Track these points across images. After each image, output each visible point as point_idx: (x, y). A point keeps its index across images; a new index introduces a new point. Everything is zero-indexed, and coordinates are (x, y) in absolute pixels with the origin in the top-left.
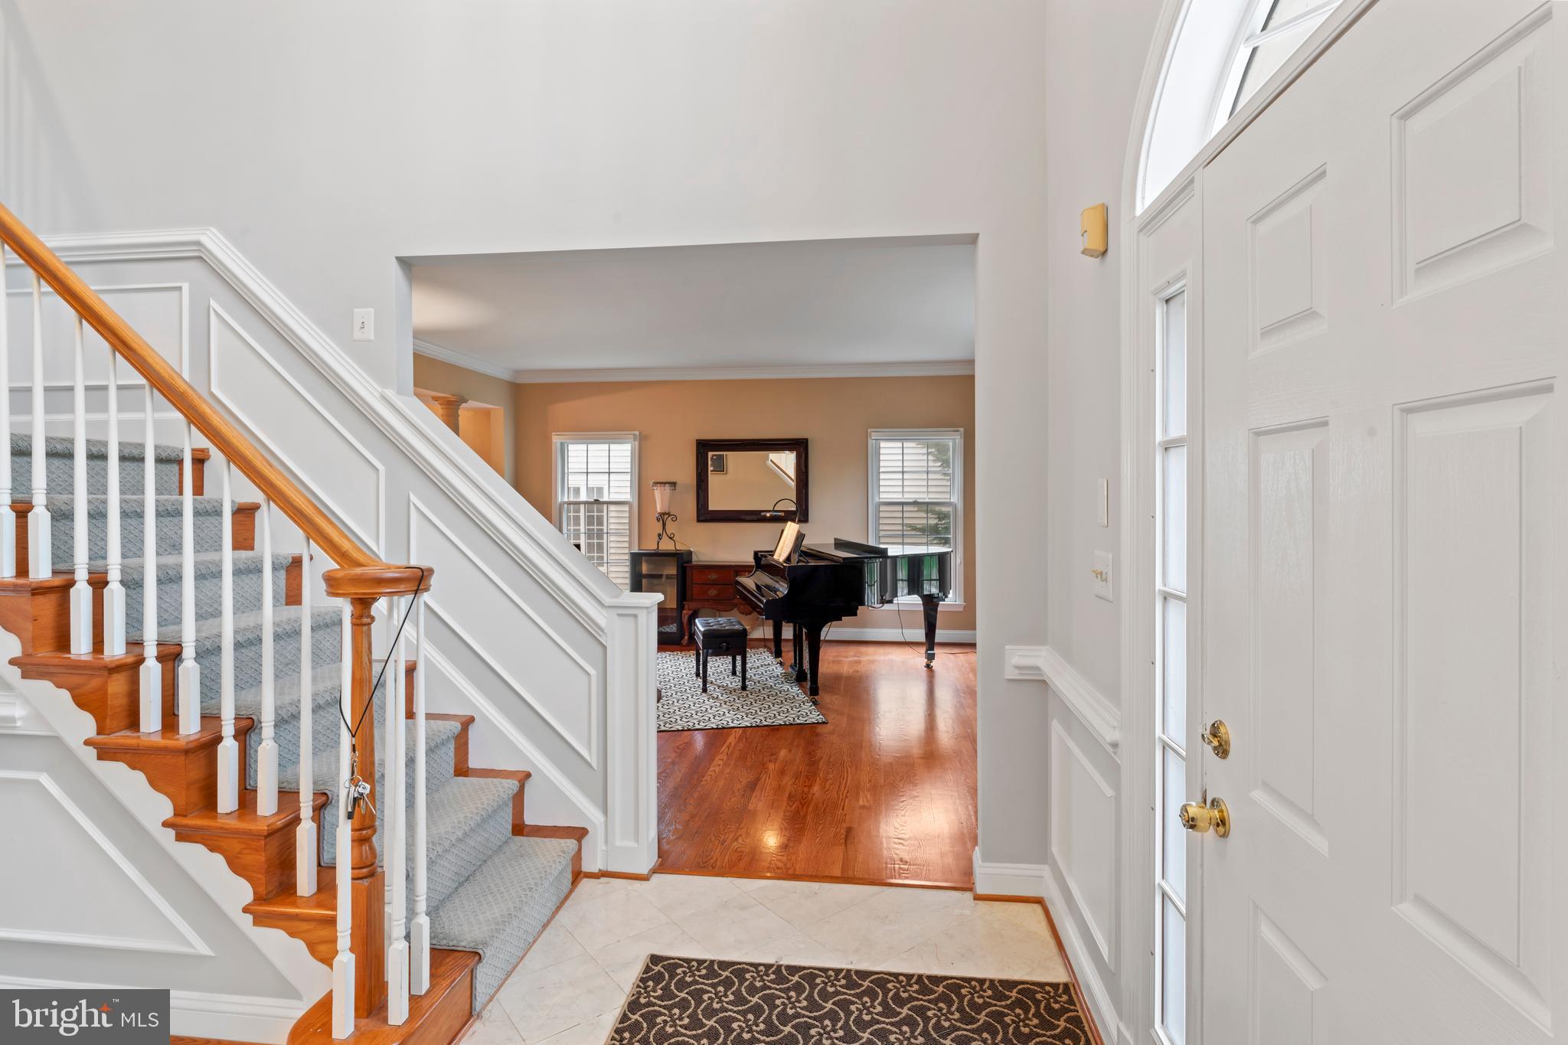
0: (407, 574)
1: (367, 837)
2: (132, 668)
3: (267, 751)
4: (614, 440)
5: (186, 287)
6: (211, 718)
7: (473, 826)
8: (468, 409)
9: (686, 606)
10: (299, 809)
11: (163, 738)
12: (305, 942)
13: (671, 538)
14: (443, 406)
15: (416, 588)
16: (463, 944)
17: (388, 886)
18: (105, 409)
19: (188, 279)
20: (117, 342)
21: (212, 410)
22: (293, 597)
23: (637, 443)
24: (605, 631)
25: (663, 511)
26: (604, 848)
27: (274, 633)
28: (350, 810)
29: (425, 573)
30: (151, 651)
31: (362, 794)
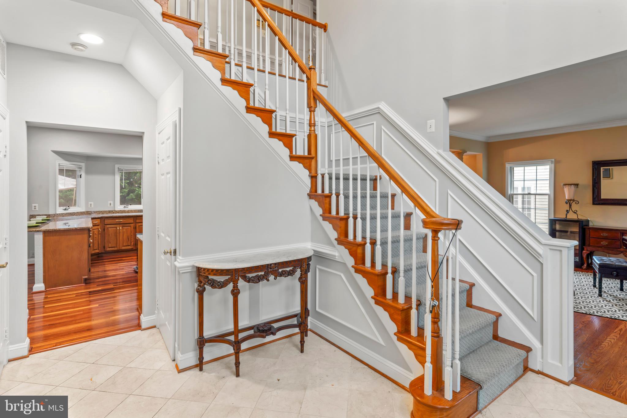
0: (453, 222)
1: (436, 322)
2: (363, 245)
3: (401, 280)
4: (539, 164)
5: (375, 123)
6: (384, 266)
7: (476, 330)
8: (466, 155)
9: (585, 249)
10: (412, 304)
11: (371, 269)
12: (414, 353)
13: (575, 213)
14: (457, 155)
15: (456, 228)
16: (474, 378)
17: (444, 343)
18: (348, 165)
19: (375, 120)
20: (360, 143)
21: (386, 162)
22: (407, 227)
23: (553, 165)
24: (542, 256)
25: (570, 199)
26: (541, 360)
27: (404, 239)
28: (431, 310)
29: (460, 222)
30: (368, 241)
31: (435, 305)
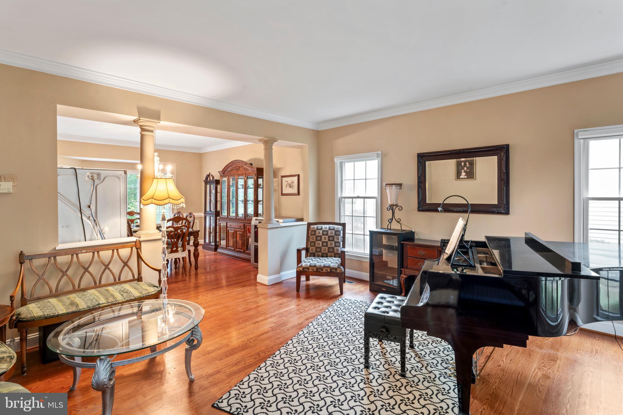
4: (368, 159)
9: (403, 272)
13: (398, 222)
23: (380, 159)
25: (392, 204)
